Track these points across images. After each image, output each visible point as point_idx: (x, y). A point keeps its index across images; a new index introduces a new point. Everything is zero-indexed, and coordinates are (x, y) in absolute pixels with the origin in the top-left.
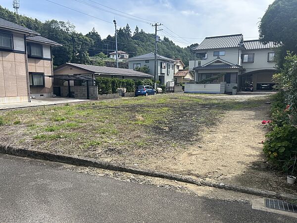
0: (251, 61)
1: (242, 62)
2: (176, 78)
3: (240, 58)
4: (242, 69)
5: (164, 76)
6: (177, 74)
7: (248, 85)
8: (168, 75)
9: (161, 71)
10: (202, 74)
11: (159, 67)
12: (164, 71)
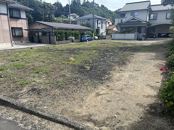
0: (155, 19)
1: (149, 19)
2: (107, 30)
3: (148, 16)
4: (148, 24)
5: (99, 29)
6: (108, 27)
7: (152, 34)
8: (102, 28)
9: (97, 25)
10: (123, 27)
11: (96, 23)
12: (100, 26)
